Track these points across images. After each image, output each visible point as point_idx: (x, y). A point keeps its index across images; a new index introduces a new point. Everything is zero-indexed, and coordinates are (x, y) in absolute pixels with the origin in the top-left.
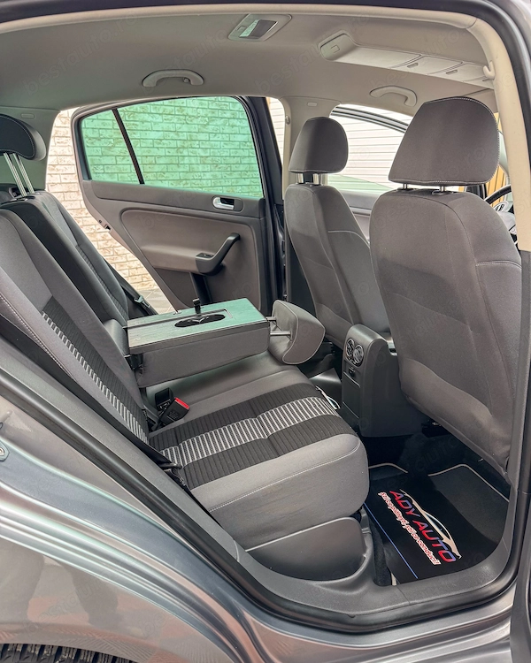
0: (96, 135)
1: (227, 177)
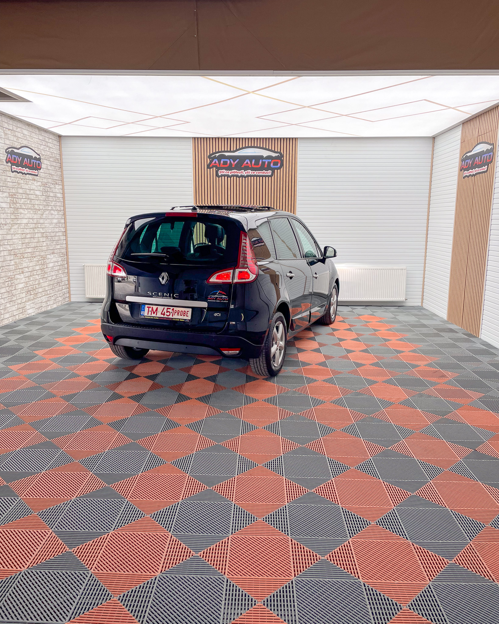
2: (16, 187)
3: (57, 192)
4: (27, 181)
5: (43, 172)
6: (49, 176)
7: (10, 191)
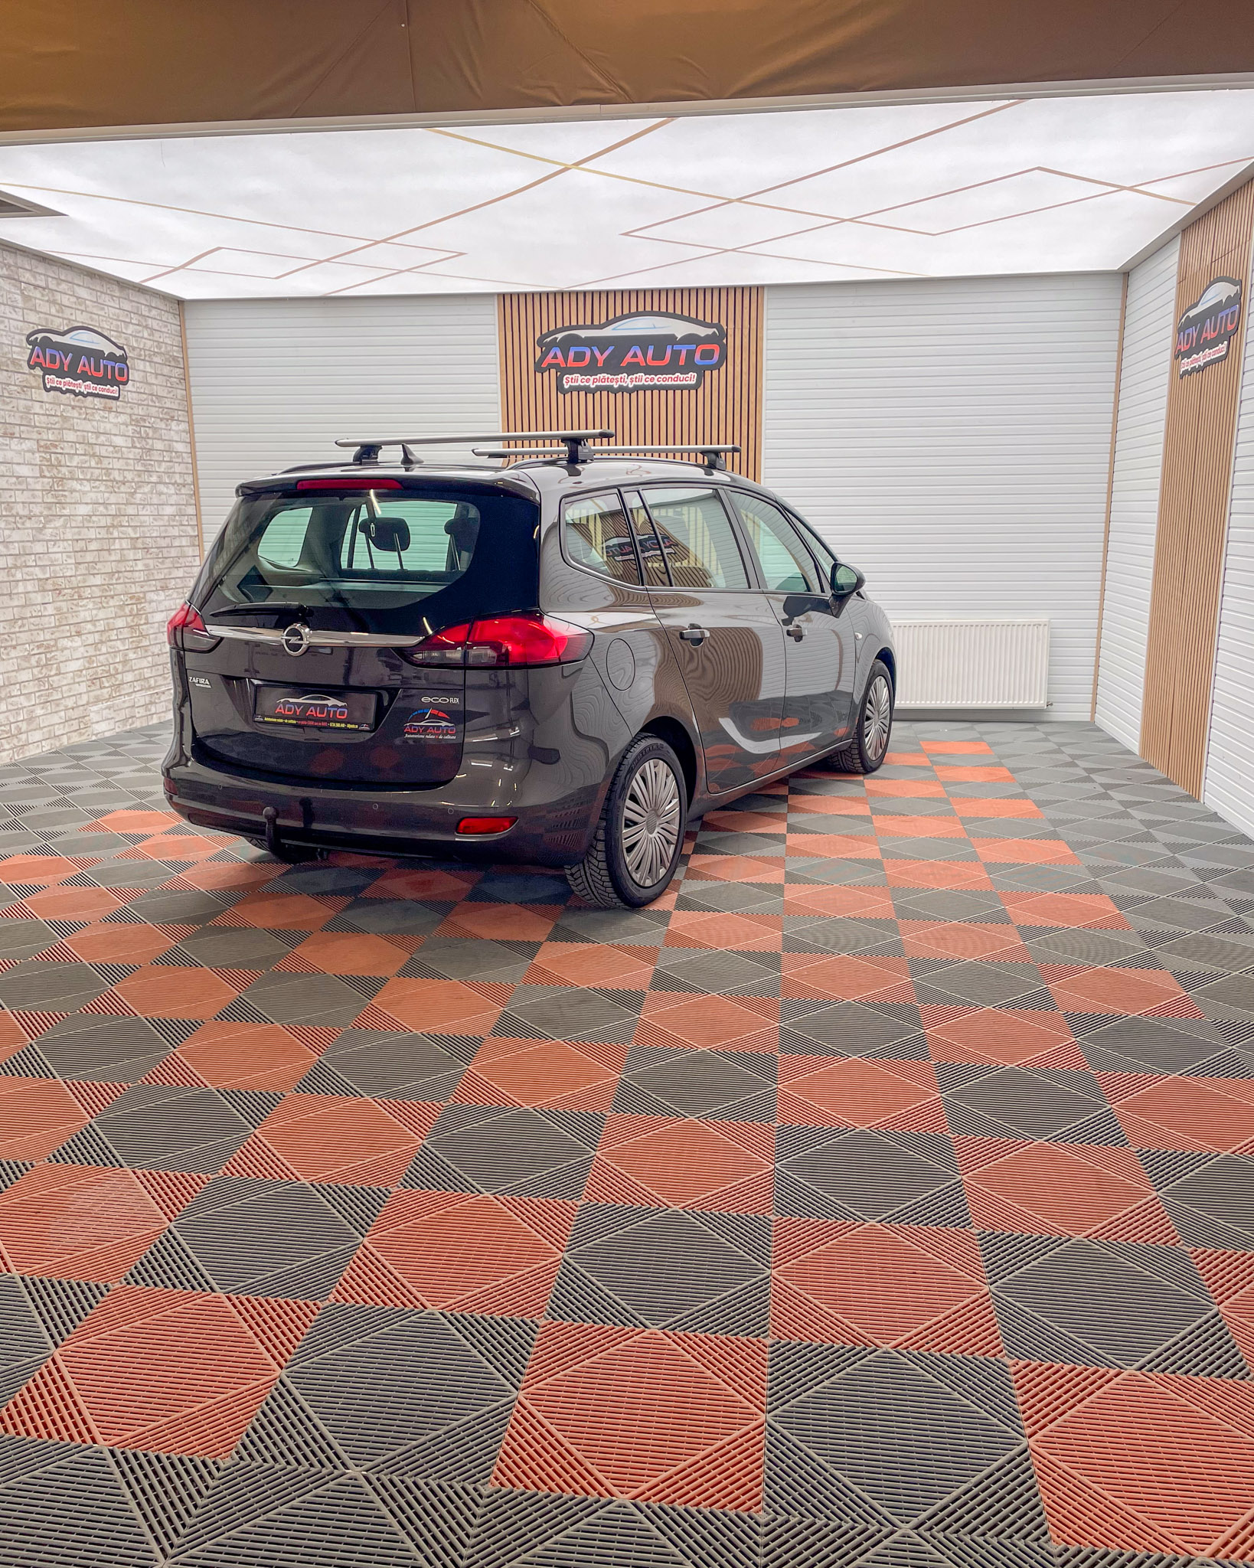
0: (26, 512)
1: (160, 566)
2: (56, 426)
3: (175, 439)
4: (89, 411)
5: (134, 390)
6: (152, 401)
7: (39, 437)
